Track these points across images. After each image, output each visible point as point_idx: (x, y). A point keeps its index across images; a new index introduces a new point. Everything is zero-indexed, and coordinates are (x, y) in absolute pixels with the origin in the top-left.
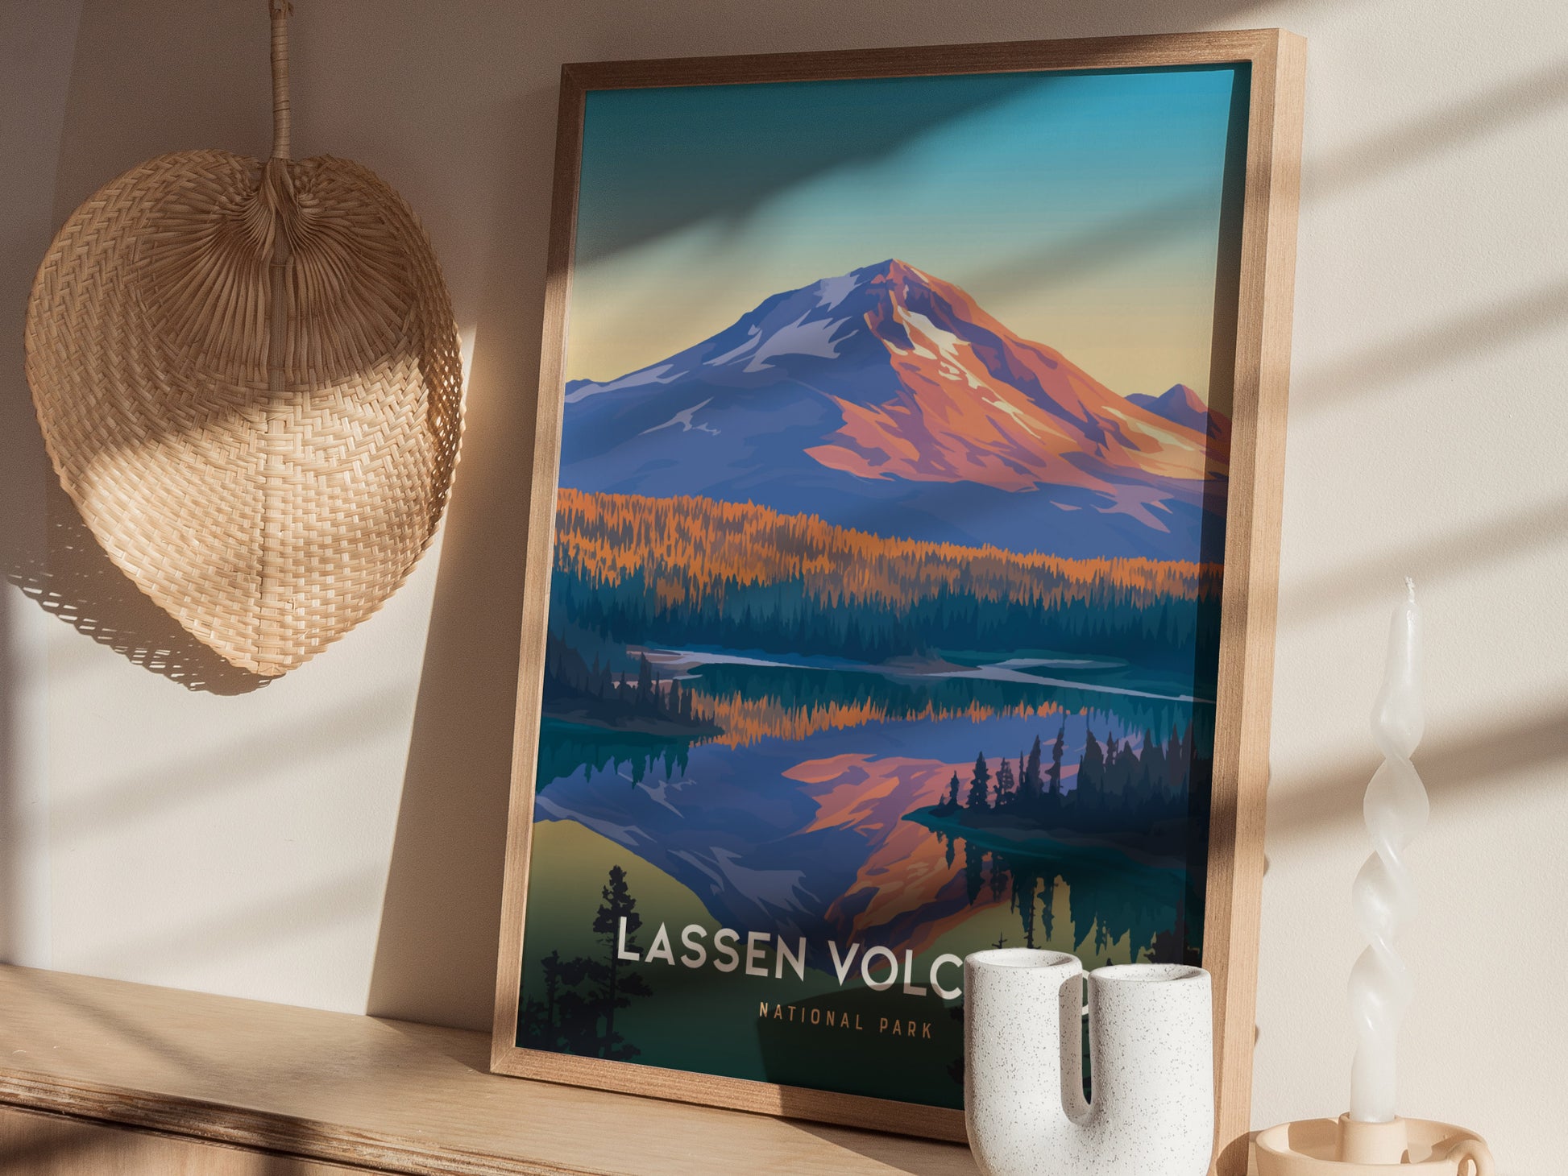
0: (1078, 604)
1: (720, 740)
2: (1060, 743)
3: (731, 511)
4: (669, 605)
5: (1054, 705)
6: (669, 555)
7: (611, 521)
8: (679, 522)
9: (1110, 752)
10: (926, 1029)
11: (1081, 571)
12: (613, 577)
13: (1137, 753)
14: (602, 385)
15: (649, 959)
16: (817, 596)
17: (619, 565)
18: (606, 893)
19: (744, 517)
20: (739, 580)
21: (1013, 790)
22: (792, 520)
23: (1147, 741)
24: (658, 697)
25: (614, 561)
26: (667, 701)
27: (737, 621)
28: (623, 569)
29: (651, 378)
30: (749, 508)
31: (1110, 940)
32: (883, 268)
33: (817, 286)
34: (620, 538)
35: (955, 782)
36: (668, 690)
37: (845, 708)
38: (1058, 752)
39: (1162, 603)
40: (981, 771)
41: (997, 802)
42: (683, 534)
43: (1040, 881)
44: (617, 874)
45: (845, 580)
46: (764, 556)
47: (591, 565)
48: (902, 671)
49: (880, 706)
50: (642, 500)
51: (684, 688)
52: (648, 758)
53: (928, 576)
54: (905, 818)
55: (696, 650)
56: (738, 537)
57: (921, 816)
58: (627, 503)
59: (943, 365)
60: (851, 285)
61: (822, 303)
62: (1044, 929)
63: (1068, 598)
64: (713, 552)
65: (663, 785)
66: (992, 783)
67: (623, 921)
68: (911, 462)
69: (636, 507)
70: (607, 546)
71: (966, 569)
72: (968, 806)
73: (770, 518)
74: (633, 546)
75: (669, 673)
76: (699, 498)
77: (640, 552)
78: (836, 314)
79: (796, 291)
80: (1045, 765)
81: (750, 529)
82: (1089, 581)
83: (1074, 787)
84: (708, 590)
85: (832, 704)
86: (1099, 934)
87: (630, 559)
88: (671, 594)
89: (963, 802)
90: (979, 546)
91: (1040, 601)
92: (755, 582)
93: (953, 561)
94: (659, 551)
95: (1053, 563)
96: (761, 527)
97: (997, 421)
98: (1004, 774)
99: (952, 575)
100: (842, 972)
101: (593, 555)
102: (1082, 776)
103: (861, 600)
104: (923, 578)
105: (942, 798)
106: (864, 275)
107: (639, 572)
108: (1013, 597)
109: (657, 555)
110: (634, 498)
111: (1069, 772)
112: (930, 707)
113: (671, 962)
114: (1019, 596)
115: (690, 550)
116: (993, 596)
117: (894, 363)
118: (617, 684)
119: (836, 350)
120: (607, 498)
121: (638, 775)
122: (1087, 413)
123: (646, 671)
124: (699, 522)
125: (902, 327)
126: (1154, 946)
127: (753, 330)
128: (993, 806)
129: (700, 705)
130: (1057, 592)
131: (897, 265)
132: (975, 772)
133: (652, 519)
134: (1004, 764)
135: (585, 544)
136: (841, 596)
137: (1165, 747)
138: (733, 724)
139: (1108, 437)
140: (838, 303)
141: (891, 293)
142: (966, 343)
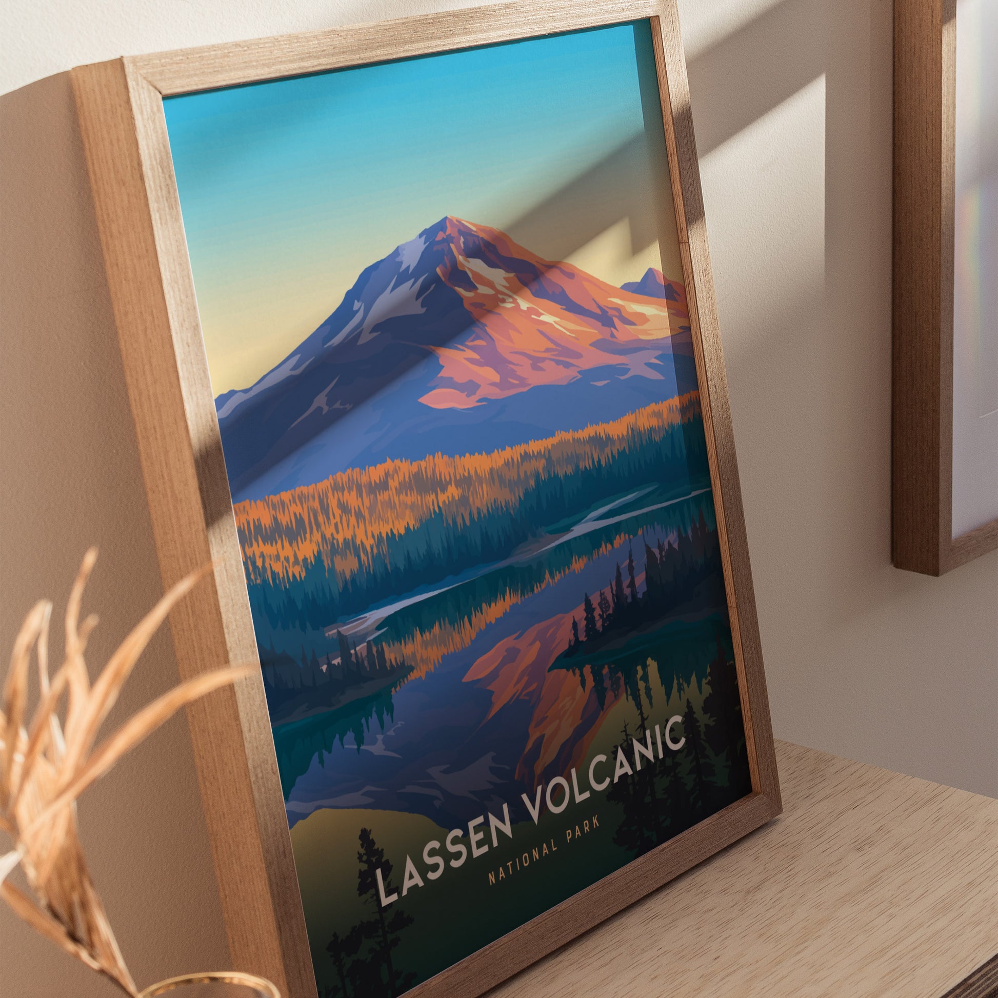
0: (622, 453)
1: (413, 676)
2: (631, 561)
3: (375, 473)
4: (348, 577)
5: (622, 535)
6: (338, 532)
7: (284, 519)
8: (339, 500)
9: (661, 553)
10: (595, 821)
11: (617, 429)
12: (297, 571)
13: (676, 546)
14: (245, 391)
15: (405, 893)
16: (455, 522)
17: (301, 558)
18: (360, 857)
19: (387, 474)
20: (395, 532)
21: (611, 611)
22: (423, 464)
23: (680, 536)
24: (359, 663)
25: (295, 556)
26: (366, 663)
27: (402, 568)
28: (305, 560)
29: (285, 372)
30: (389, 465)
31: (685, 685)
32: (442, 225)
33: (397, 252)
34: (295, 532)
35: (575, 625)
36: (365, 654)
37: (493, 605)
38: (631, 568)
39: (670, 432)
40: (589, 609)
41: (603, 625)
42: (344, 508)
43: (639, 668)
44: (365, 836)
45: (471, 499)
46: (409, 503)
47: (278, 568)
48: (522, 557)
49: (516, 591)
50: (304, 489)
51: (376, 645)
52: (363, 721)
53: (526, 472)
54: (550, 670)
55: (377, 608)
56: (386, 494)
57: (559, 664)
58: (294, 498)
59: (500, 296)
60: (421, 246)
61: (403, 267)
62: (647, 701)
63: (615, 452)
64: (371, 516)
65: (380, 737)
66: (597, 612)
67: (379, 872)
68: (494, 384)
69: (302, 498)
70: (286, 544)
71: (547, 456)
72: (586, 638)
73: (406, 468)
74: (308, 535)
75: (361, 638)
76: (349, 471)
77: (314, 539)
78: (416, 273)
79: (382, 261)
80: (626, 582)
81: (393, 484)
82: (625, 433)
83: (645, 589)
84: (375, 551)
85: (484, 605)
86: (679, 685)
87: (307, 549)
88: (347, 566)
89: (582, 637)
90: (553, 435)
91: (599, 461)
92: (407, 529)
93: (539, 453)
94: (329, 531)
95: (601, 429)
96: (401, 478)
97: (544, 331)
98: (603, 603)
99: (540, 465)
100: (535, 814)
101: (278, 557)
102: (649, 580)
103: (485, 511)
104: (522, 475)
105: (570, 641)
106: (429, 234)
107: (318, 557)
108: (582, 466)
109: (328, 536)
110: (298, 490)
111: (640, 579)
112: (547, 575)
113: (421, 884)
114: (585, 464)
115: (353, 520)
116: (570, 470)
117: (466, 305)
118: (324, 668)
119: (423, 306)
120: (275, 499)
121: (360, 740)
122: (599, 307)
123: (344, 644)
124: (354, 493)
125: (465, 273)
126: (710, 674)
127: (357, 305)
128: (601, 629)
129: (392, 654)
130: (608, 450)
131: (451, 221)
132: (585, 610)
133: (316, 504)
134: (602, 594)
135: (268, 550)
136: (470, 514)
137: (690, 533)
138: (419, 658)
139: (616, 321)
140: (415, 264)
141: (452, 246)
142: (512, 275)
